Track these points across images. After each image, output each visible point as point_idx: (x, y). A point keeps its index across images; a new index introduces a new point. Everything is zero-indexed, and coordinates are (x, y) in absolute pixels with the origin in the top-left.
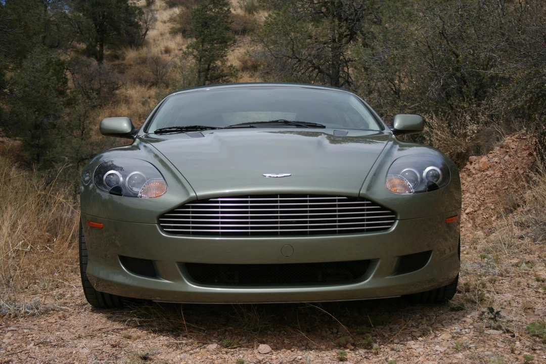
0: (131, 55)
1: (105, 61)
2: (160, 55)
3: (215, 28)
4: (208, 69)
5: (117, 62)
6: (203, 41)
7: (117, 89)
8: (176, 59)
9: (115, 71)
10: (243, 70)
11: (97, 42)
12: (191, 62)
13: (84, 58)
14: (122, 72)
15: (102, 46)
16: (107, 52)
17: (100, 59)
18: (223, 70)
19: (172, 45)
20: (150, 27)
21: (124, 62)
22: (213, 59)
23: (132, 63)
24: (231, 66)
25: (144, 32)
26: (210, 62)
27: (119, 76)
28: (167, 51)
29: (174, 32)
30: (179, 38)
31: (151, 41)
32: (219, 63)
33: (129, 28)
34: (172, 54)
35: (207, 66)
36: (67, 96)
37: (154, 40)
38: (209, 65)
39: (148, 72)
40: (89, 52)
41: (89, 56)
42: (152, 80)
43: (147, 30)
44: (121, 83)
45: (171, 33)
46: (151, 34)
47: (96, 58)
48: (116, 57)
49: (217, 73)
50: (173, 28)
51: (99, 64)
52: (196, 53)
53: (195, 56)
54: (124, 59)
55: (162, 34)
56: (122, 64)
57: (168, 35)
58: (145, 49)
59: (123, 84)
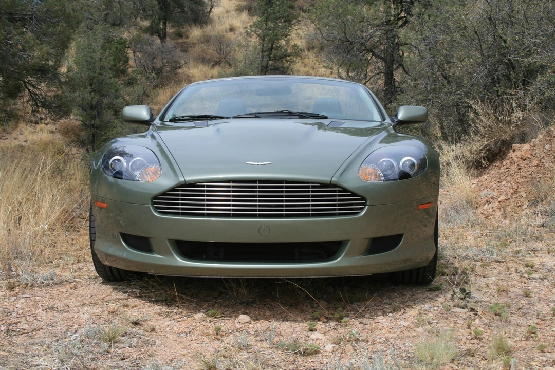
0: (195, 33)
1: (168, 39)
2: (225, 34)
3: (279, 6)
4: (272, 48)
5: (180, 40)
6: (267, 20)
7: (180, 68)
8: (240, 38)
9: (178, 50)
10: (309, 49)
11: (160, 19)
12: (254, 40)
13: (147, 36)
14: (185, 50)
15: (165, 24)
16: (170, 30)
17: (163, 37)
18: (286, 50)
19: (237, 23)
20: (215, 4)
21: (187, 40)
22: (276, 38)
23: (195, 41)
24: (295, 45)
25: (209, 10)
26: (274, 41)
27: (182, 54)
28: (232, 29)
29: (240, 9)
30: (245, 16)
31: (216, 18)
32: (283, 42)
33: (194, 5)
34: (237, 32)
35: (270, 45)
36: (128, 75)
37: (219, 18)
38: (273, 45)
39: (211, 51)
40: (152, 30)
41: (152, 34)
42: (215, 59)
43: (212, 7)
44: (183, 62)
45: (236, 10)
46: (216, 11)
47: (159, 36)
48: (180, 35)
49: (279, 53)
50: (239, 5)
51: (162, 42)
52: (259, 32)
53: (259, 36)
54: (187, 37)
55: (227, 12)
56: (185, 43)
57: (233, 13)
58: (209, 27)
59: (186, 63)
